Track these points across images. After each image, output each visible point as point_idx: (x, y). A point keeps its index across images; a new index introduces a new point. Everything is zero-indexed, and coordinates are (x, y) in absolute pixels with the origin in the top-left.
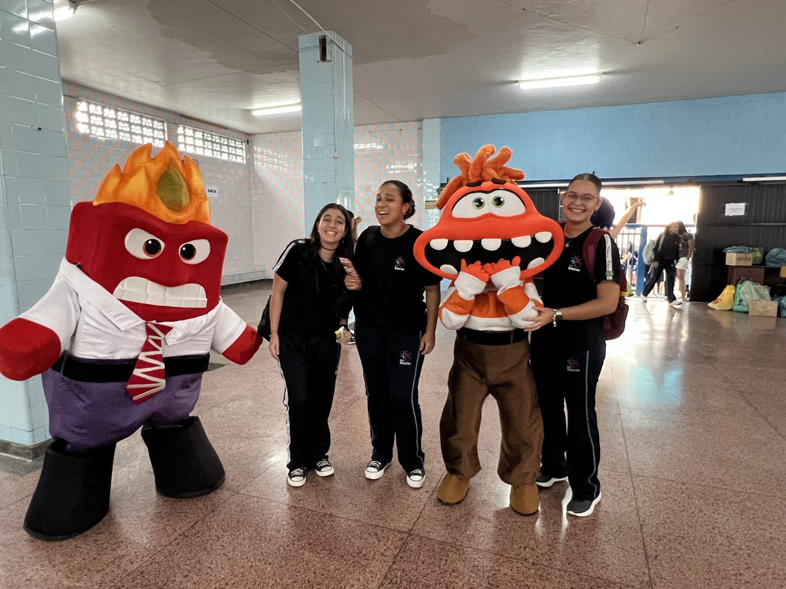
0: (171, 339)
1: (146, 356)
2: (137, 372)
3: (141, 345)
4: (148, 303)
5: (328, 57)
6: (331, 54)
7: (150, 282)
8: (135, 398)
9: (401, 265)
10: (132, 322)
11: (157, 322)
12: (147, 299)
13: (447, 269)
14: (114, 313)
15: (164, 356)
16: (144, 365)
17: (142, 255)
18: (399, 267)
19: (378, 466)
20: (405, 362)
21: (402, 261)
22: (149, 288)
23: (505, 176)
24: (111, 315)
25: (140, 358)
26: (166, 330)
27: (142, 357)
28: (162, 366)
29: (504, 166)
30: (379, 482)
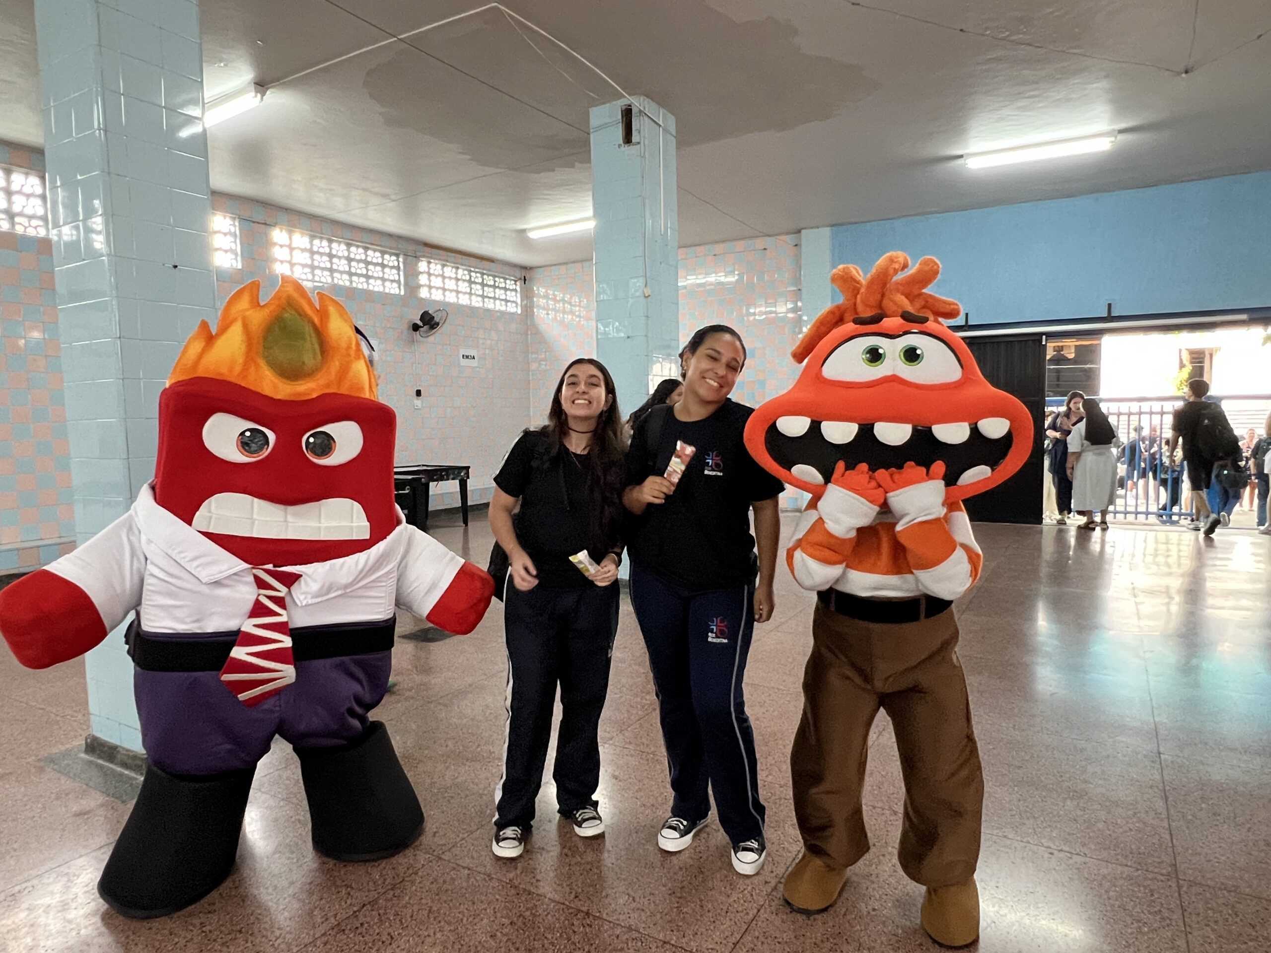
0: (302, 593)
1: (256, 626)
2: (239, 653)
3: (249, 605)
4: (255, 535)
5: (635, 138)
6: (639, 132)
7: (256, 500)
8: (242, 697)
9: (717, 467)
10: (225, 567)
11: (274, 566)
12: (252, 528)
13: (803, 472)
14: (190, 555)
15: (292, 625)
16: (250, 640)
17: (237, 456)
18: (713, 470)
19: (682, 827)
20: (717, 637)
21: (718, 460)
22: (255, 510)
23: (924, 310)
24: (184, 558)
25: (243, 629)
26: (290, 580)
27: (249, 626)
28: (287, 642)
29: (924, 291)
30: (683, 857)
